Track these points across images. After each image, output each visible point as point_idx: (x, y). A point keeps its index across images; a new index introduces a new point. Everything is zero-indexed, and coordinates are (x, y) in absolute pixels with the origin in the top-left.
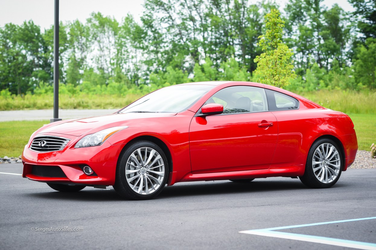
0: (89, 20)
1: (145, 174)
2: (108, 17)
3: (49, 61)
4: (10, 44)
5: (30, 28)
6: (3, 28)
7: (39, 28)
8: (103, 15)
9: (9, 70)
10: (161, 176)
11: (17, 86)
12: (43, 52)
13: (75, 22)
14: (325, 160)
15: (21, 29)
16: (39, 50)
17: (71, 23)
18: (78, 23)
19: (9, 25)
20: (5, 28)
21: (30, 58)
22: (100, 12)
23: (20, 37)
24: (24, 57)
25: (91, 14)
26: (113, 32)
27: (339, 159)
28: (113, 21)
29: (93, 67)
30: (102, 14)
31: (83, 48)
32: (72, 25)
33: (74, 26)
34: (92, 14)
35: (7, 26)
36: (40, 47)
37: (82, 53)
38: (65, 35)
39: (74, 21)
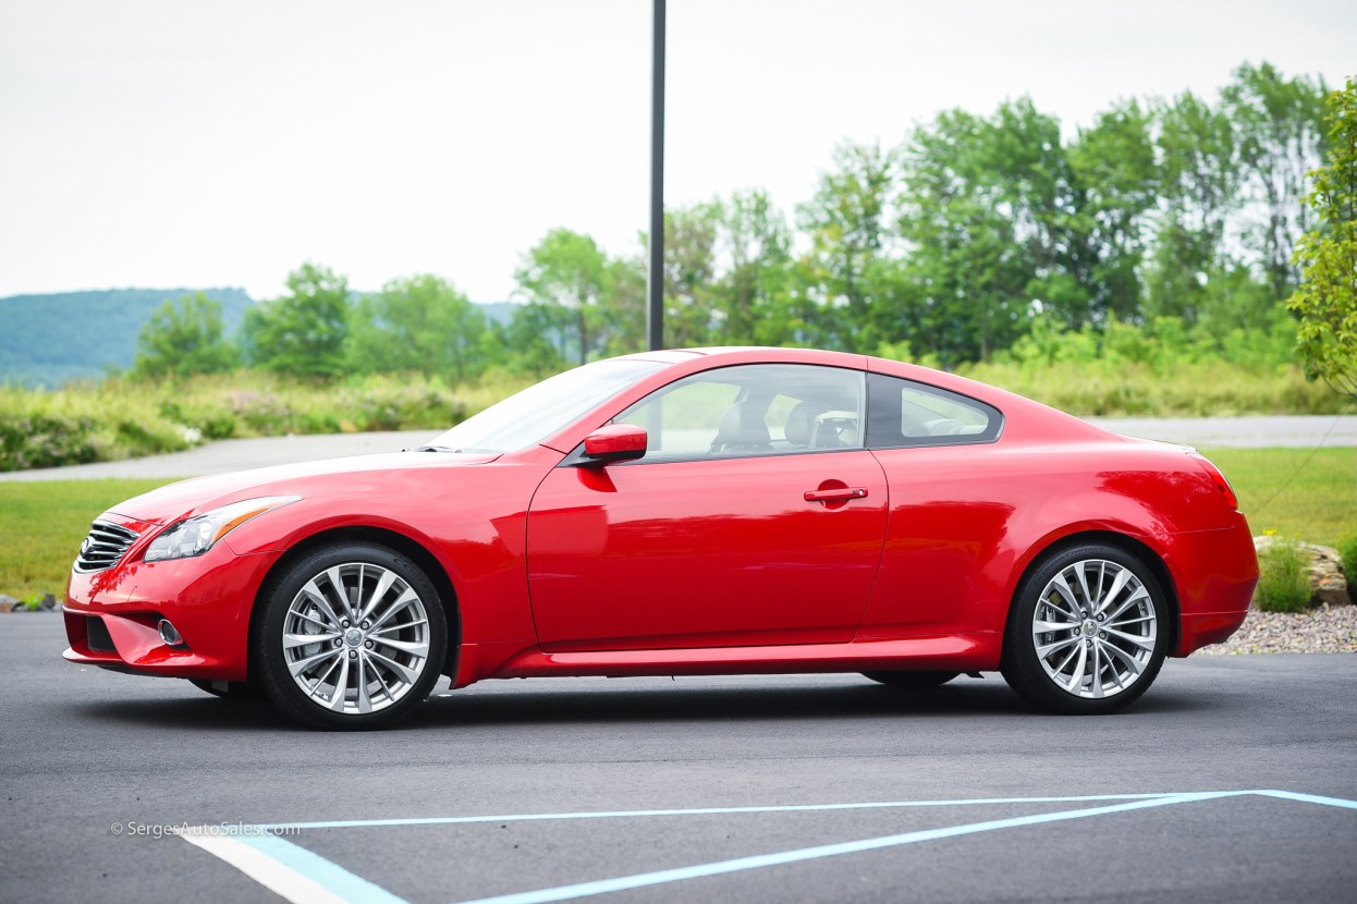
0: (1231, 92)
1: (361, 649)
2: (1297, 81)
3: (1091, 241)
4: (958, 182)
5: (1023, 126)
6: (931, 125)
7: (1055, 122)
8: (1281, 74)
9: (951, 275)
10: (418, 657)
11: (975, 330)
12: (1072, 210)
13: (1180, 100)
14: (1092, 618)
15: (989, 128)
16: (1059, 202)
17: (1166, 106)
18: (1190, 108)
19: (950, 116)
20: (938, 126)
21: (1023, 231)
22: (1272, 62)
23: (986, 158)
24: (1005, 228)
25: (1237, 72)
26: (1317, 137)
27: (1152, 616)
28: (1319, 95)
29: (1245, 263)
30: (1277, 71)
31: (1212, 192)
32: (1170, 112)
33: (1176, 117)
34: (1242, 72)
35: (943, 119)
36: (1063, 193)
37: (1206, 213)
38: (1149, 148)
39: (1175, 97)
